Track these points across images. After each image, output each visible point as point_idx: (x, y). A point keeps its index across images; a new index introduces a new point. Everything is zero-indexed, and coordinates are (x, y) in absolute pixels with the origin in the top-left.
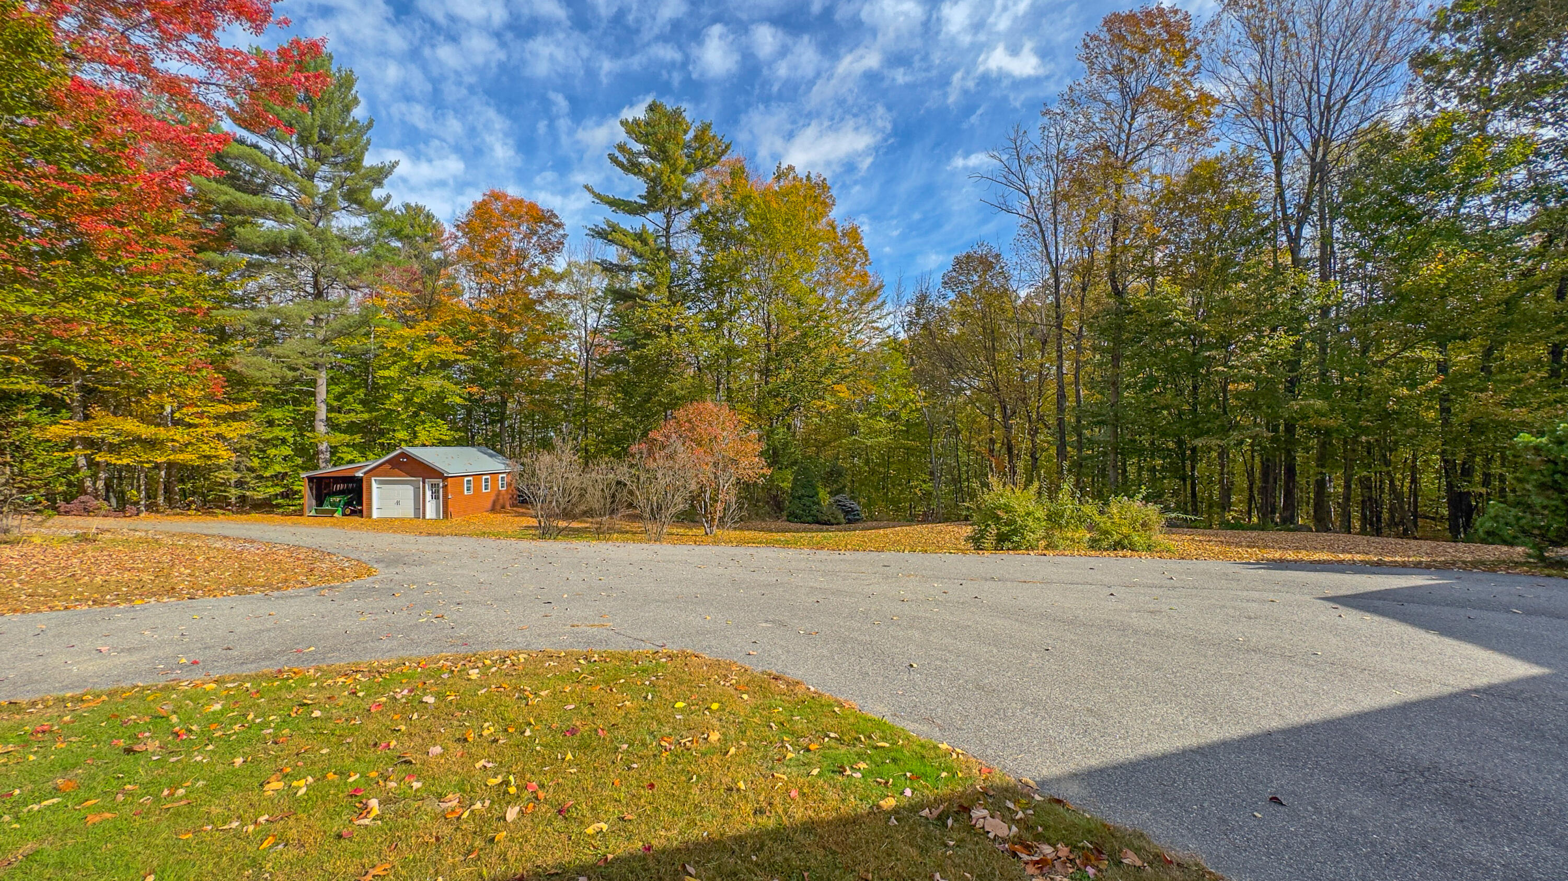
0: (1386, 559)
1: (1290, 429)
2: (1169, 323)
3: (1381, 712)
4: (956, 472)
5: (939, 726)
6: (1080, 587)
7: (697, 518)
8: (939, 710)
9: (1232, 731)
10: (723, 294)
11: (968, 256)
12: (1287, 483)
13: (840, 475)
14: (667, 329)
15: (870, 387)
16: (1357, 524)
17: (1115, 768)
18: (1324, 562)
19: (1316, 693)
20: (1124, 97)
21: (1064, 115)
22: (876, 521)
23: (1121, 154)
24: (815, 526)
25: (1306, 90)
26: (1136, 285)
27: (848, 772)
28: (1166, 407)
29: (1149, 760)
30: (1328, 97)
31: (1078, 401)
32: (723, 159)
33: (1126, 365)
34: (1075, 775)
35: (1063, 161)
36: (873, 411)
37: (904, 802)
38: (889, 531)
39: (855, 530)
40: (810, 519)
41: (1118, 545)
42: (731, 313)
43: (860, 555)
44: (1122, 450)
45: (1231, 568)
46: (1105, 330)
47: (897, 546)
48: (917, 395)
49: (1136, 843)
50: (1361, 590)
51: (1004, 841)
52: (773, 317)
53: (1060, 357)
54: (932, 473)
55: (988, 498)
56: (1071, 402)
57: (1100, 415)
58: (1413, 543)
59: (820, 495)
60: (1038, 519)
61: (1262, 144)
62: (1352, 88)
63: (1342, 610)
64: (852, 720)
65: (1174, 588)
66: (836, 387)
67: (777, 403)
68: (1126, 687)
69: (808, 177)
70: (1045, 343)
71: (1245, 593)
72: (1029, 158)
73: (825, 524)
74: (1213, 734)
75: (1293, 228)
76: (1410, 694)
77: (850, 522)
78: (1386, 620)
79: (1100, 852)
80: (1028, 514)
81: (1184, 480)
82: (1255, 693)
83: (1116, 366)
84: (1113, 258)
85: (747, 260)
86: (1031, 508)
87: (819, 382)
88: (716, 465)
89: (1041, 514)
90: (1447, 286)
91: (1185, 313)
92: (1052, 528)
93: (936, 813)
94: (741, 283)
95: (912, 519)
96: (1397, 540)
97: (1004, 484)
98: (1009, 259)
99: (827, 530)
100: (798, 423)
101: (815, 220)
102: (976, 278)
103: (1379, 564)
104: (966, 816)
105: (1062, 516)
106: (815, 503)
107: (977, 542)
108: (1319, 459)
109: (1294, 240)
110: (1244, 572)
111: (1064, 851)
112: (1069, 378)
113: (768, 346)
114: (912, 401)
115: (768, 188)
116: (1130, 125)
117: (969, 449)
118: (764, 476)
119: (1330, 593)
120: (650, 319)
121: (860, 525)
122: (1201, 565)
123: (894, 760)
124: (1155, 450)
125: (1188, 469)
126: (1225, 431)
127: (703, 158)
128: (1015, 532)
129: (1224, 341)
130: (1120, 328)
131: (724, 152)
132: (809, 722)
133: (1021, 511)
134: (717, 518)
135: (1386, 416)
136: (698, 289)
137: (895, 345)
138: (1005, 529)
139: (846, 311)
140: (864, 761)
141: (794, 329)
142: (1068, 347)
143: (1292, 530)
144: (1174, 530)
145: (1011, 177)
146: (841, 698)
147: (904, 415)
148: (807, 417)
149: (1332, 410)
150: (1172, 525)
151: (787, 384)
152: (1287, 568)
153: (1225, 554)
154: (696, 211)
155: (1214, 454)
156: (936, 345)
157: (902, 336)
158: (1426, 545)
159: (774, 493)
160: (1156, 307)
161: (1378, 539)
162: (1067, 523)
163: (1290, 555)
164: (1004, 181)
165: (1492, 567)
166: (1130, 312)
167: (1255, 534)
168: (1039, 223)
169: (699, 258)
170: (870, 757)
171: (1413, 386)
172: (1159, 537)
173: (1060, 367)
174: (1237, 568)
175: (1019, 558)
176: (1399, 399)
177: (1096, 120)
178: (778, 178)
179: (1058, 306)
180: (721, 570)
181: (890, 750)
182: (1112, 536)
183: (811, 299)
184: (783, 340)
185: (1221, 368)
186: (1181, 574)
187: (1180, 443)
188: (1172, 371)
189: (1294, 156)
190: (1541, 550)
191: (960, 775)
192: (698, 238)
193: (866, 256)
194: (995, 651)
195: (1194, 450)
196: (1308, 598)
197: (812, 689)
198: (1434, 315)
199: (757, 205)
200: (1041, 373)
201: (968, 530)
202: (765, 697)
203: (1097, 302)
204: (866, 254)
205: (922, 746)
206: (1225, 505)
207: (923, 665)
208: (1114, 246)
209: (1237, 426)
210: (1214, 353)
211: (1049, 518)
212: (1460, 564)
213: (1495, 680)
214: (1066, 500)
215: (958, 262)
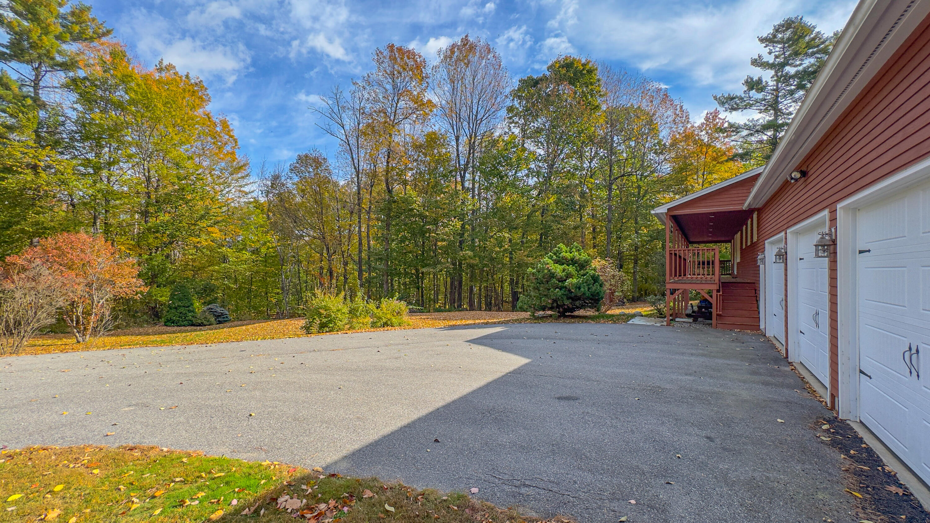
0: (490, 321)
1: (460, 264)
2: (412, 210)
3: (480, 389)
4: (299, 287)
5: (265, 450)
6: (363, 349)
7: (69, 330)
8: (267, 440)
9: (423, 412)
10: (102, 147)
11: (306, 156)
12: (459, 289)
13: (213, 290)
14: (35, 168)
15: (237, 230)
16: (484, 306)
17: (367, 446)
18: (471, 324)
19: (458, 385)
20: (394, 89)
21: (364, 88)
22: (241, 320)
23: (392, 118)
24: (189, 328)
25: (468, 111)
26: (397, 187)
27: (188, 502)
28: (410, 252)
29: (385, 437)
30: (476, 116)
31: (369, 247)
32: (104, 39)
33: (393, 229)
34: (346, 457)
35: (362, 114)
36: (241, 247)
37: (231, 509)
38: (249, 327)
39: (223, 328)
40: (186, 323)
41: (385, 324)
42: (110, 164)
43: (222, 346)
44: (391, 273)
45: (433, 331)
46: (383, 209)
47: (254, 336)
48: (272, 239)
49: (371, 484)
50: (480, 336)
51: (297, 510)
52: (152, 173)
53: (359, 222)
54: (283, 289)
55: (315, 302)
56: (365, 247)
57: (380, 255)
58: (501, 313)
59: (195, 306)
60: (344, 313)
61: (451, 130)
62: (484, 116)
63: (473, 346)
64: (196, 464)
65: (408, 344)
66: (210, 229)
67: (156, 238)
68: (378, 400)
69: (187, 76)
70: (352, 213)
71: (438, 343)
72: (344, 107)
73: (199, 325)
74: (415, 416)
75: (462, 172)
76: (489, 379)
77: (220, 322)
78: (486, 347)
79: (352, 496)
80: (338, 311)
81: (418, 289)
82: (435, 391)
83: (388, 229)
84: (387, 172)
85: (128, 125)
86: (340, 307)
87: (195, 225)
88: (89, 285)
89: (346, 310)
90: (511, 207)
91: (419, 206)
92: (352, 318)
93: (253, 509)
94: (121, 142)
95: (268, 318)
96: (496, 313)
97: (325, 294)
98: (332, 163)
99: (200, 330)
100: (177, 254)
101: (193, 108)
102: (311, 170)
103: (487, 323)
104: (274, 504)
105: (357, 311)
106: (190, 311)
107: (307, 330)
108: (470, 278)
109: (463, 177)
110: (439, 332)
111: (332, 503)
112: (364, 234)
113: (148, 194)
114: (269, 241)
115: (151, 75)
116: (397, 104)
117: (307, 273)
118: (141, 292)
119: (469, 339)
120: (10, 156)
121: (228, 324)
122: (422, 331)
123: (227, 483)
124: (406, 274)
125: (420, 283)
126: (435, 265)
127: (80, 33)
128: (330, 321)
129: (435, 222)
130: (390, 210)
131: (104, 35)
132: (158, 475)
133: (334, 309)
134: (90, 327)
135: (492, 259)
136: (72, 139)
137: (257, 204)
138: (324, 320)
139: (219, 177)
140: (202, 491)
141: (173, 184)
142: (364, 216)
143: (460, 311)
144: (413, 314)
145: (333, 114)
146: (190, 450)
147: (263, 250)
148: (184, 250)
149: (474, 256)
150: (411, 311)
151: (165, 224)
152: (455, 329)
153: (433, 325)
154: (71, 74)
155: (431, 276)
156: (285, 207)
157: (262, 200)
158: (504, 313)
159: (153, 305)
160: (406, 201)
161: (489, 313)
162: (360, 314)
163: (459, 323)
164: (329, 116)
165: (519, 321)
166: (395, 202)
167: (446, 313)
168: (349, 145)
169: (75, 113)
170: (208, 487)
171: (500, 247)
172: (406, 318)
173: (360, 227)
174: (436, 331)
175: (331, 336)
176: (496, 252)
177: (381, 97)
178: (160, 70)
179: (359, 193)
180: (87, 371)
181: (225, 477)
182: (382, 319)
183: (189, 164)
184: (161, 192)
185: (433, 234)
186: (412, 336)
187: (417, 270)
188: (414, 234)
189: (464, 139)
190: (534, 313)
191: (274, 478)
192: (74, 96)
193: (236, 142)
194: (309, 394)
195: (422, 273)
196: (461, 342)
197: (165, 449)
198: (507, 218)
199: (138, 85)
200: (350, 230)
201: (302, 322)
202: (118, 466)
203: (378, 193)
204: (236, 141)
205: (251, 467)
206: (436, 301)
207: (260, 413)
208: (388, 166)
209: (439, 263)
210: (430, 227)
211: (350, 312)
212: (512, 321)
213: (516, 367)
214: (360, 302)
215: (300, 158)
